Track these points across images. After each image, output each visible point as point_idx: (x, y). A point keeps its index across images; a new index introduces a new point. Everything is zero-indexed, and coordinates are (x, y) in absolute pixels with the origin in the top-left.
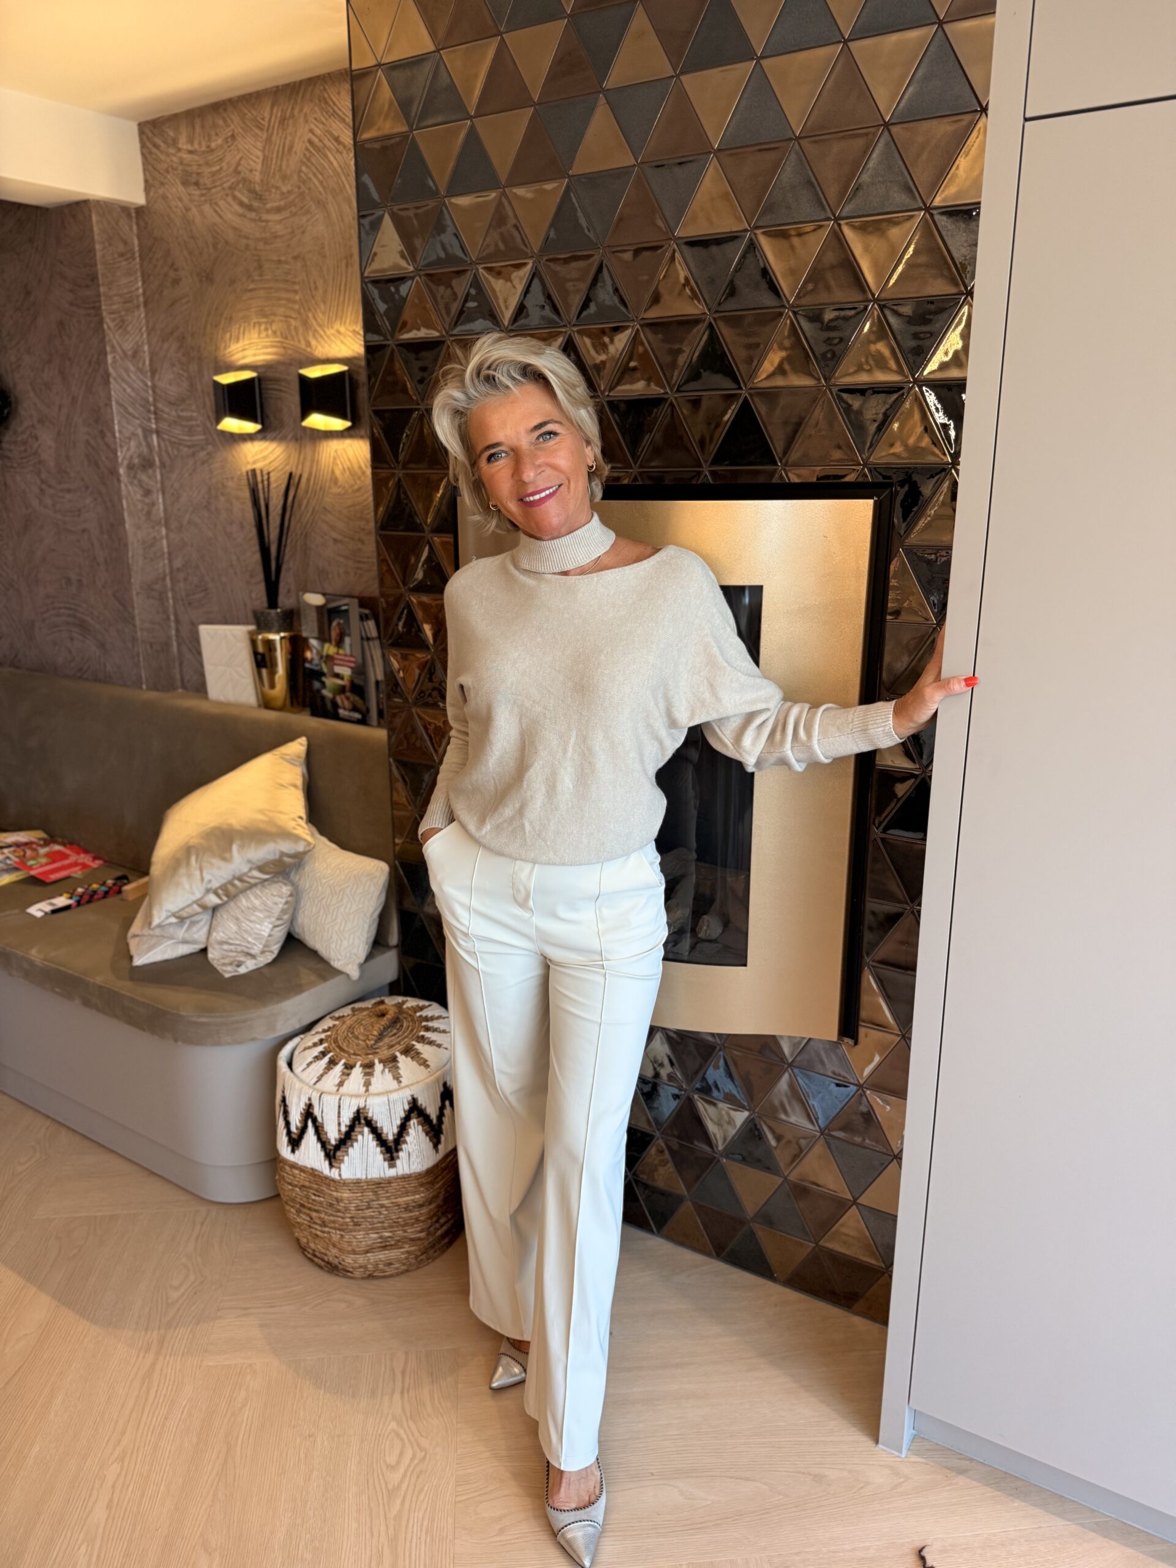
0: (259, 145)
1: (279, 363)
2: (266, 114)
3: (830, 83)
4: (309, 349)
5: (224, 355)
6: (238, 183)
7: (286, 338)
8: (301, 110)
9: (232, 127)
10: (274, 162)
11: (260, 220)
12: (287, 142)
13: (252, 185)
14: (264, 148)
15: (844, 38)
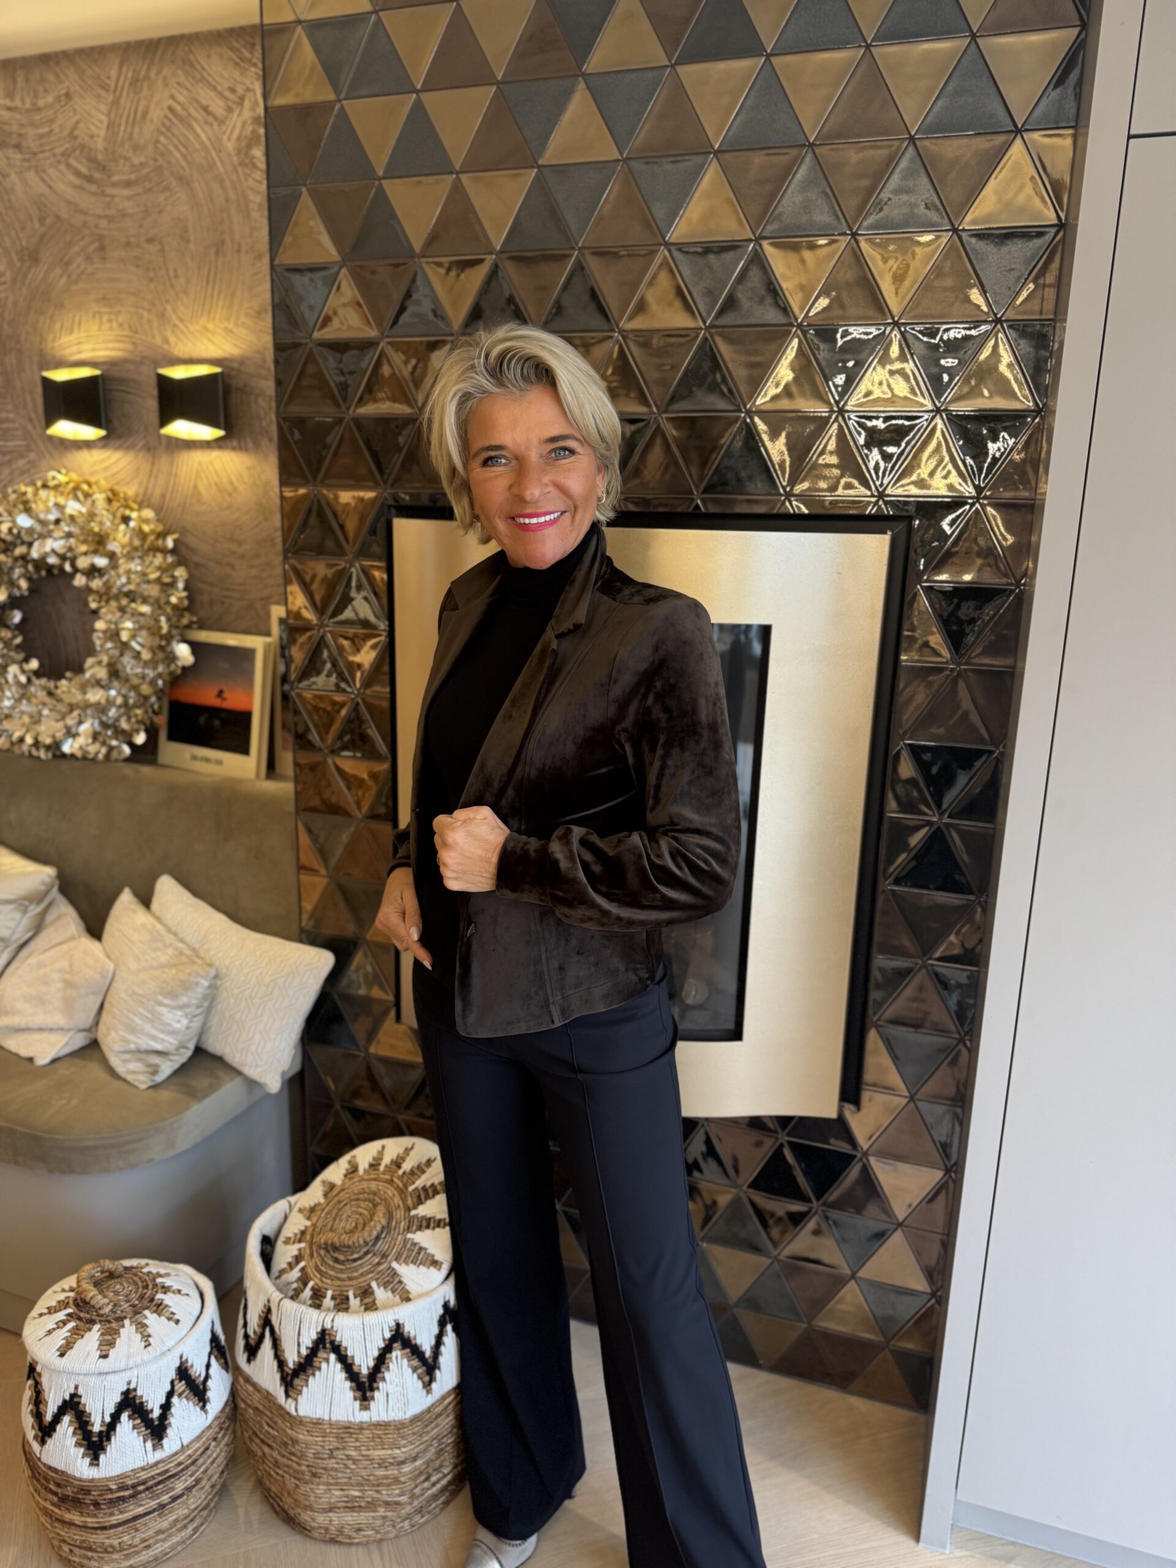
0: (104, 108)
1: (126, 361)
2: (113, 73)
3: (850, 88)
4: (166, 347)
5: (53, 348)
6: (74, 150)
7: (137, 332)
8: (159, 72)
9: (67, 84)
10: (122, 128)
11: (103, 194)
12: (141, 108)
13: (93, 154)
14: (110, 112)
15: (865, 41)
